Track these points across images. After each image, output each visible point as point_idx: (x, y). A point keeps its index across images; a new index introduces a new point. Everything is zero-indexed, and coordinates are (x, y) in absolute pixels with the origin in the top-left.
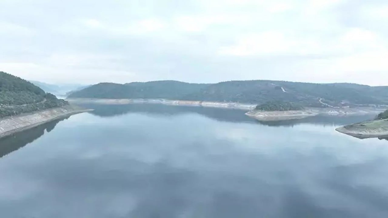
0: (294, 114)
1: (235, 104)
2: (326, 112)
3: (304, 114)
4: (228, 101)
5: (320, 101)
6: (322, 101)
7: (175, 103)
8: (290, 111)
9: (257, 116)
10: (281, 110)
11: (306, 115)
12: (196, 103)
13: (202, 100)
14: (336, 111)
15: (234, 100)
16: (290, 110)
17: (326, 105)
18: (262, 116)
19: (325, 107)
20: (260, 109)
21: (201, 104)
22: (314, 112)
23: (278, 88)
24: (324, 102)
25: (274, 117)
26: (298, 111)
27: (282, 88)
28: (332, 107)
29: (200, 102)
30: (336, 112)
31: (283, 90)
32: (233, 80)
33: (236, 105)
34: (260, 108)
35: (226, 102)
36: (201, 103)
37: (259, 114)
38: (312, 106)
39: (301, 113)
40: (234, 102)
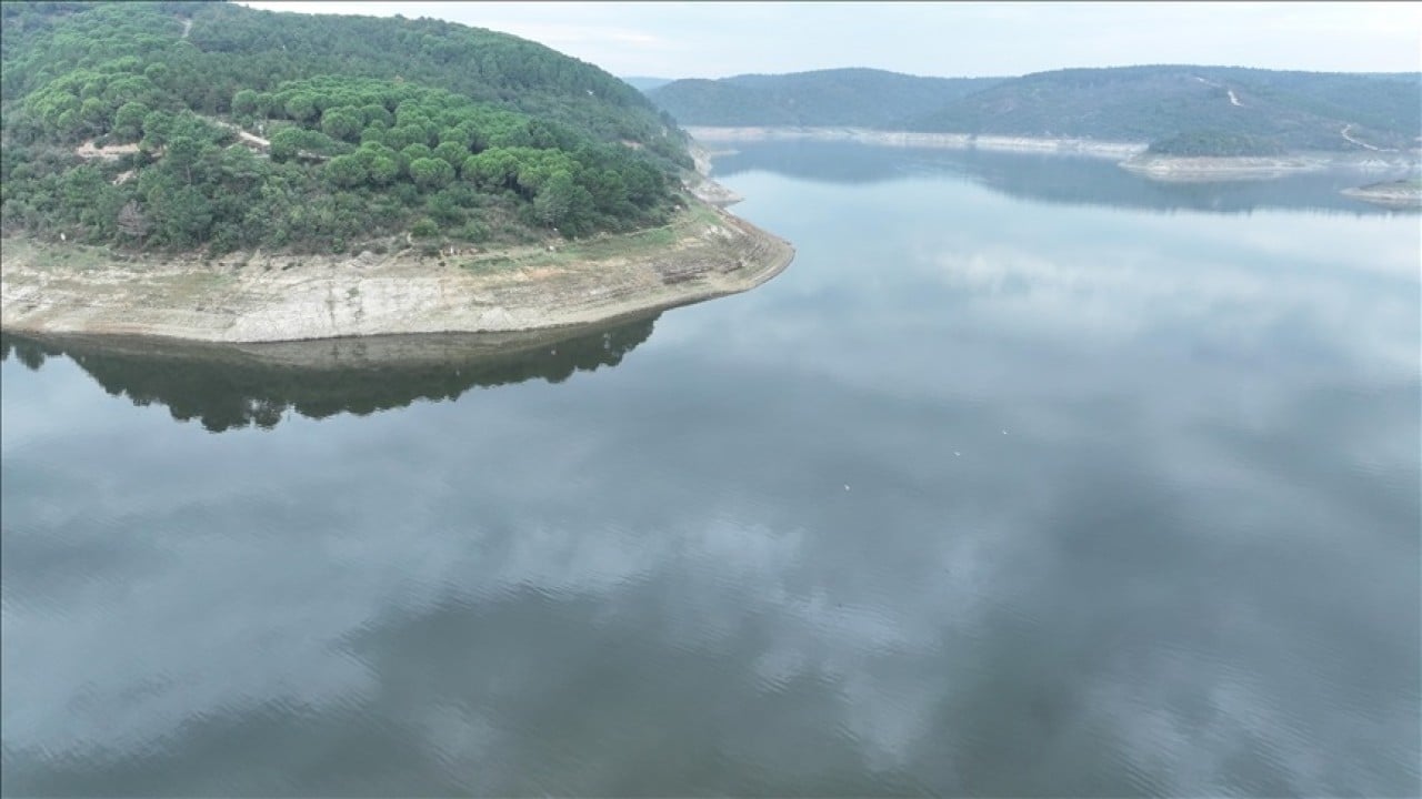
0: (1253, 165)
1: (1077, 145)
2: (1353, 165)
3: (1280, 167)
4: (1057, 134)
5: (1344, 132)
6: (1349, 132)
7: (895, 139)
8: (1243, 160)
9: (1150, 169)
10: (1216, 155)
11: (1285, 168)
12: (960, 141)
13: (975, 130)
14: (1384, 159)
15: (1076, 131)
16: (1243, 154)
17: (1359, 143)
18: (1164, 167)
19: (1353, 148)
20: (1160, 152)
21: (973, 142)
22: (1315, 164)
23: (1219, 94)
24: (1354, 136)
25: (1195, 172)
26: (1265, 159)
27: (1230, 93)
28: (1375, 148)
29: (969, 136)
30: (1383, 164)
31: (1234, 101)
32: (1068, 67)
33: (1081, 146)
34: (1161, 149)
35: (1051, 138)
36: (973, 138)
37: (1158, 164)
38: (1312, 148)
39: (1273, 165)
40: (1074, 136)
